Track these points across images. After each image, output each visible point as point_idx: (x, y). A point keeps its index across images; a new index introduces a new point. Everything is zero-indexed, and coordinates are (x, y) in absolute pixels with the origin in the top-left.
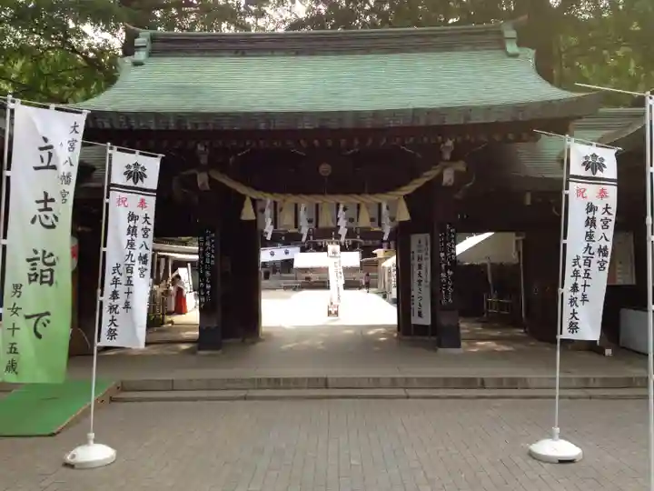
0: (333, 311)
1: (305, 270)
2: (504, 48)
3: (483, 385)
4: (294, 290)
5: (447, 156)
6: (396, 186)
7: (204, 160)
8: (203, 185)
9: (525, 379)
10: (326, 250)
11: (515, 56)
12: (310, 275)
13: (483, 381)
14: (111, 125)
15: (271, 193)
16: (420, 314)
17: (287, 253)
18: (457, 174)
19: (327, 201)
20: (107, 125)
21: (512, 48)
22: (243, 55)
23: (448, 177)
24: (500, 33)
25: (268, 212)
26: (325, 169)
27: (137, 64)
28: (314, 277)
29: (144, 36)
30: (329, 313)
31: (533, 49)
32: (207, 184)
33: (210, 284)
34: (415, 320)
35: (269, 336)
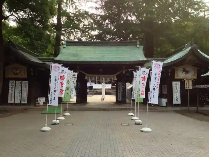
0: (103, 99)
1: (96, 89)
2: (136, 46)
4: (93, 95)
5: (124, 68)
6: (114, 73)
10: (101, 84)
11: (139, 48)
12: (97, 91)
15: (90, 74)
16: (119, 99)
17: (91, 84)
18: (125, 72)
19: (101, 76)
21: (138, 46)
23: (124, 72)
24: (136, 43)
25: (90, 78)
26: (101, 70)
27: (64, 48)
28: (98, 91)
30: (102, 100)
33: (79, 91)
34: (119, 100)
35: (89, 103)
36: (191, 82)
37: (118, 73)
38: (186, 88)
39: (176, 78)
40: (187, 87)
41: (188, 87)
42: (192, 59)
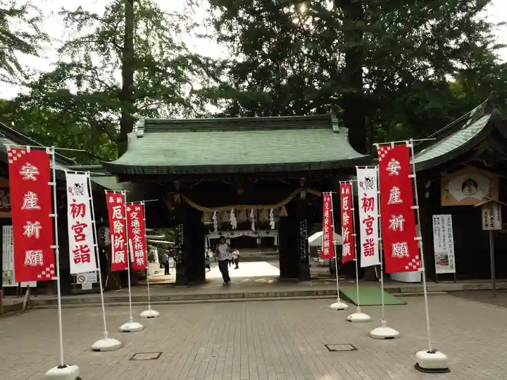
2: (332, 128)
5: (302, 185)
7: (177, 188)
11: (337, 132)
19: (242, 208)
20: (133, 173)
21: (335, 128)
22: (195, 131)
23: (303, 195)
24: (330, 119)
26: (240, 191)
27: (139, 137)
31: (347, 127)
36: (498, 209)
37: (290, 198)
38: (484, 228)
39: (444, 203)
40: (487, 225)
41: (489, 223)
42: (491, 150)
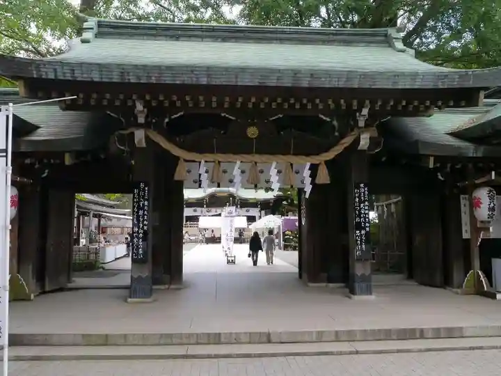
0: (231, 260)
3: (422, 334)
5: (361, 123)
7: (141, 120)
8: (140, 141)
9: (461, 328)
13: (422, 331)
14: (56, 76)
21: (400, 45)
23: (364, 142)
24: (387, 36)
26: (252, 132)
27: (85, 41)
29: (92, 21)
30: (228, 261)
32: (144, 141)
